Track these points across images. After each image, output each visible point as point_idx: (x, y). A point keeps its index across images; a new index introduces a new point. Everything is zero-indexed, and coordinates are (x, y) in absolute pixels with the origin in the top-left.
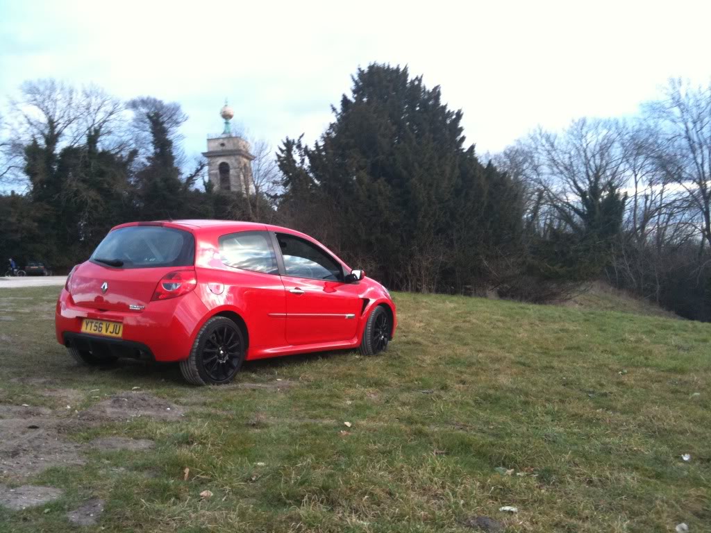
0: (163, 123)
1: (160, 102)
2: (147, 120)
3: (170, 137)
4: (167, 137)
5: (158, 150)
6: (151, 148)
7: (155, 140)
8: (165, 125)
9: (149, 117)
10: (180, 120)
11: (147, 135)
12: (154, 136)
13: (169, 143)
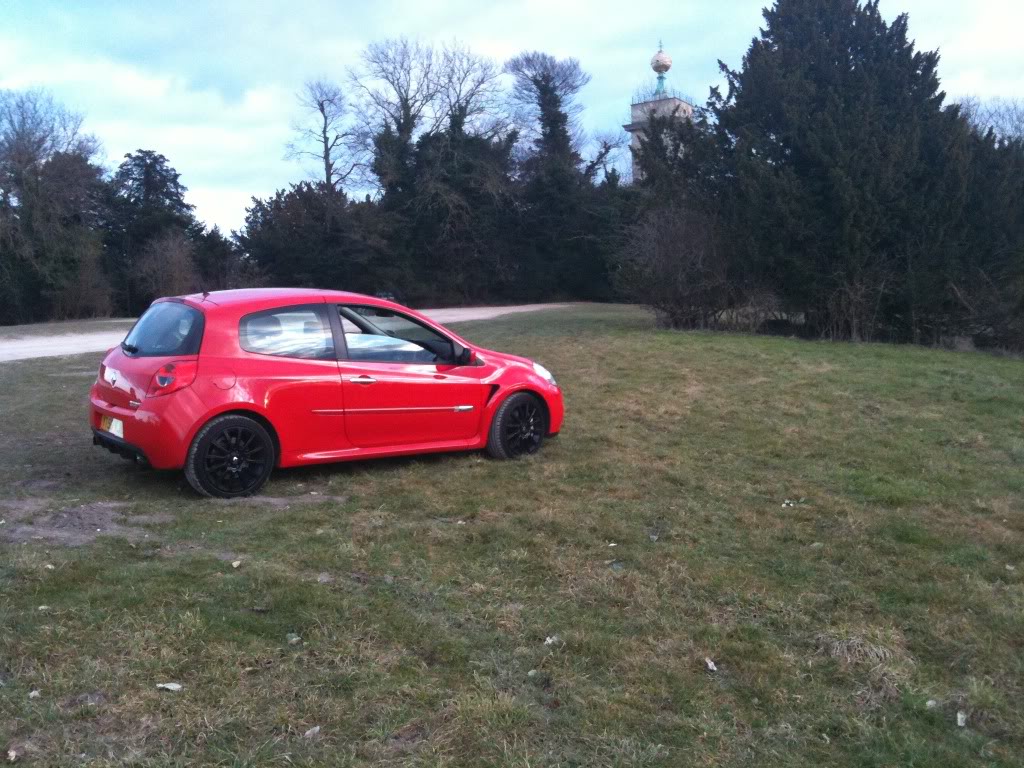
0: (555, 88)
1: (551, 59)
2: (534, 87)
3: (563, 109)
4: (560, 109)
5: (548, 130)
6: (538, 127)
7: (543, 116)
8: (558, 93)
9: (536, 82)
10: (578, 83)
11: (533, 109)
12: (542, 110)
13: (563, 118)
